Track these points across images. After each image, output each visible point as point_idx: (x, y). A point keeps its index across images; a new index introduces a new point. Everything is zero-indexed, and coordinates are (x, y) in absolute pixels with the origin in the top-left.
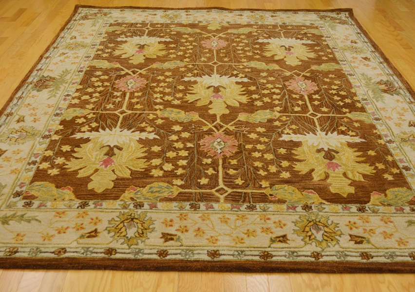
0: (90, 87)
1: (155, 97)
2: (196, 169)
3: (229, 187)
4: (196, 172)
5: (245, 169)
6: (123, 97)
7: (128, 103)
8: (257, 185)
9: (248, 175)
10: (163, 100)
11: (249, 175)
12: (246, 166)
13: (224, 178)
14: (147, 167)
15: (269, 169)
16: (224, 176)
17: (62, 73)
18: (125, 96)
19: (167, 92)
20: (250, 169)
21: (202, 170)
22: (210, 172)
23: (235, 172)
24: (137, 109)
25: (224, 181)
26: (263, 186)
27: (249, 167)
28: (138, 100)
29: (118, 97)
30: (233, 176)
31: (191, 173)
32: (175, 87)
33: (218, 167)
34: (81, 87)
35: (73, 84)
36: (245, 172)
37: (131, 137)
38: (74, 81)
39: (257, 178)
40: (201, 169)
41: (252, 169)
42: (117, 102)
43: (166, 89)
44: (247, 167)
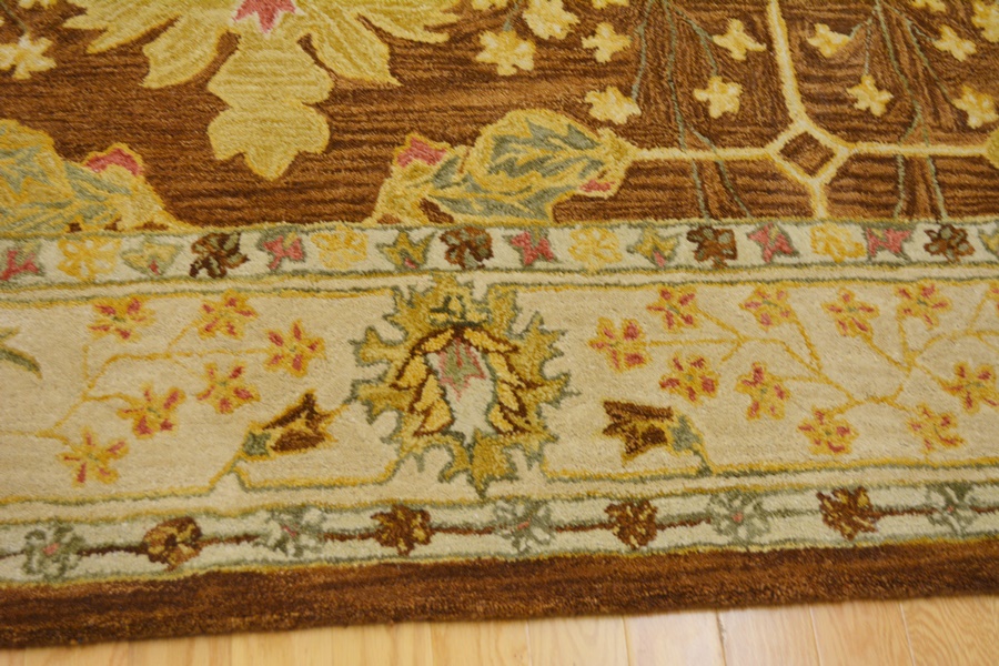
2: (672, 27)
3: (833, 131)
4: (675, 43)
5: (877, 22)
8: (948, 119)
9: (897, 60)
11: (905, 59)
12: (878, 8)
13: (802, 77)
14: (452, 18)
15: (977, 21)
16: (802, 68)
20: (899, 24)
21: (702, 34)
22: (738, 44)
23: (839, 39)
25: (807, 98)
26: (973, 122)
27: (895, 13)
30: (840, 67)
31: (658, 47)
33: (762, 13)
36: (883, 40)
39: (940, 74)
40: (695, 25)
41: (907, 24)
44: (885, 11)
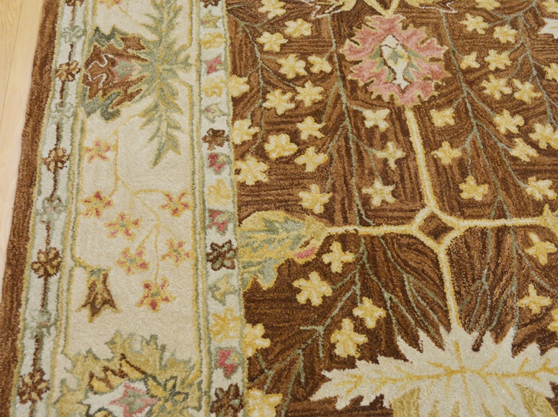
0: (275, 87)
1: (503, 130)
6: (401, 138)
7: (433, 169)
10: (534, 145)
17: (155, 13)
18: (406, 133)
19: (526, 99)
24: (472, 203)
28: (457, 153)
29: (384, 137)
32: (542, 74)
34: (240, 86)
35: (211, 69)
37: (520, 380)
38: (209, 54)
42: (393, 165)
43: (517, 83)
